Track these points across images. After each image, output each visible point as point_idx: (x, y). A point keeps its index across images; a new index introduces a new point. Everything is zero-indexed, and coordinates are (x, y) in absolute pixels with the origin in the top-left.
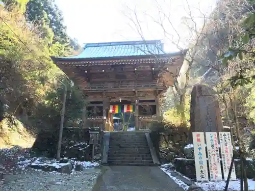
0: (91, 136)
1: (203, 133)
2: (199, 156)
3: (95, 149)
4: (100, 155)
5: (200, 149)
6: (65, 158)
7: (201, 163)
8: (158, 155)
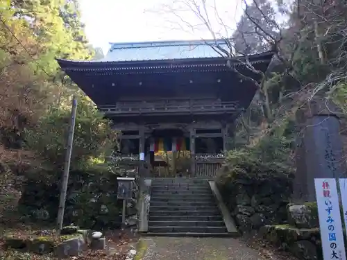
0: (120, 185)
1: (333, 180)
2: (329, 224)
3: (126, 208)
4: (135, 217)
5: (329, 210)
6: (72, 227)
7: (333, 237)
8: (234, 218)
